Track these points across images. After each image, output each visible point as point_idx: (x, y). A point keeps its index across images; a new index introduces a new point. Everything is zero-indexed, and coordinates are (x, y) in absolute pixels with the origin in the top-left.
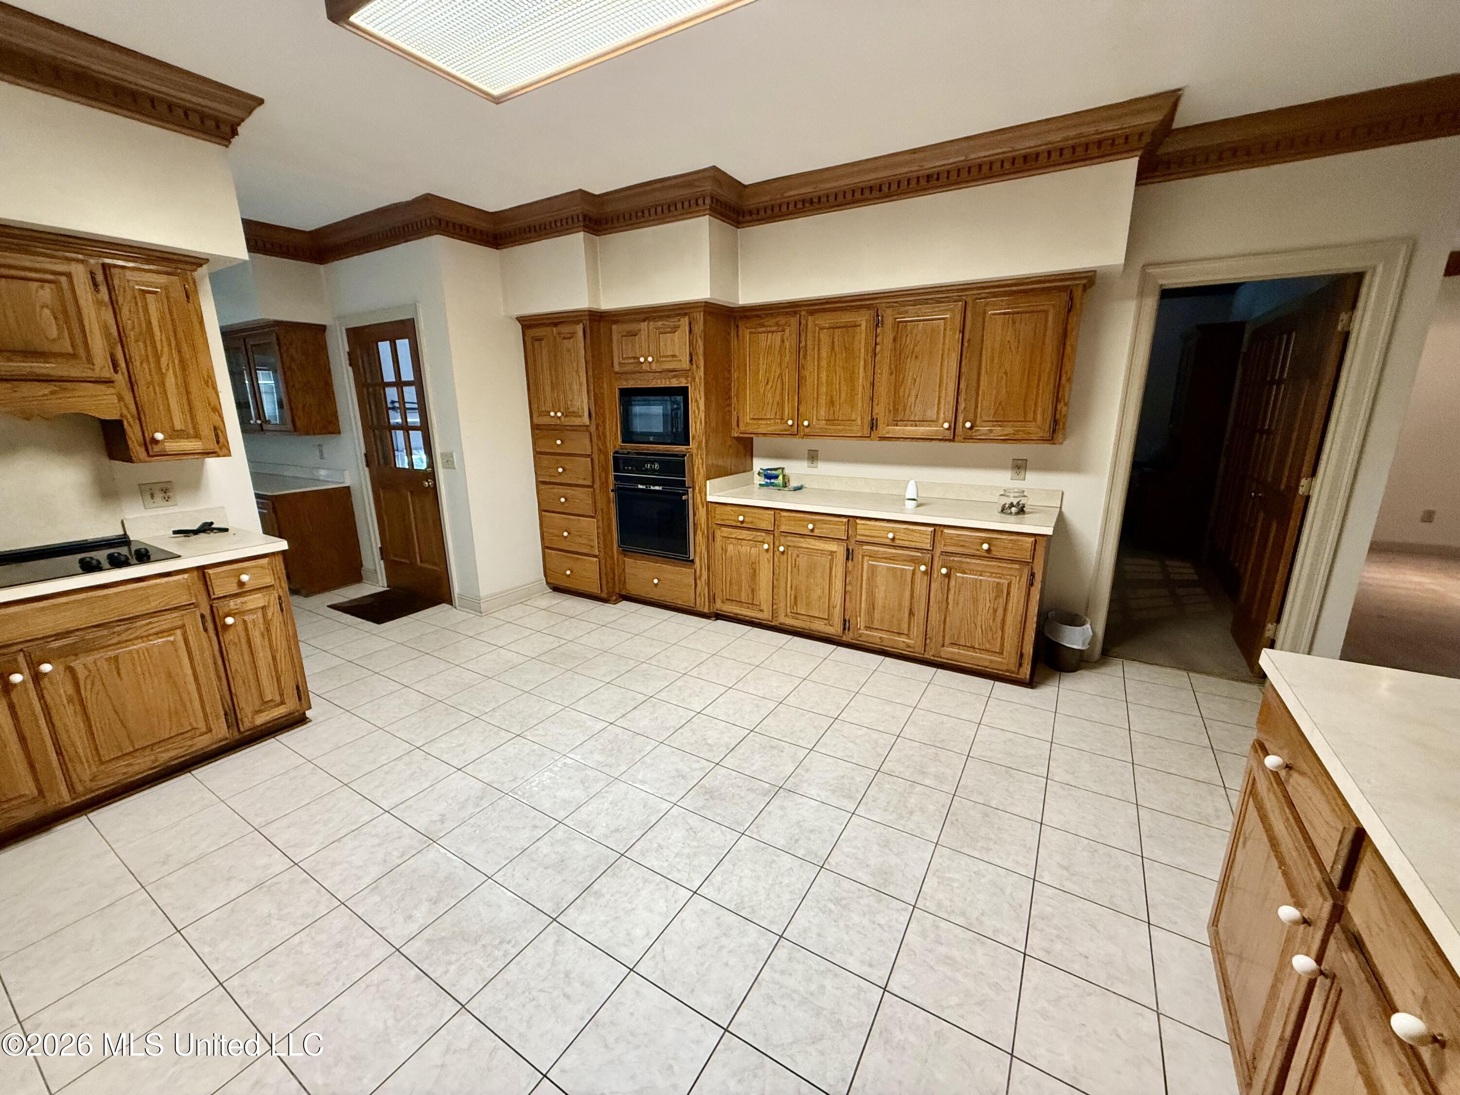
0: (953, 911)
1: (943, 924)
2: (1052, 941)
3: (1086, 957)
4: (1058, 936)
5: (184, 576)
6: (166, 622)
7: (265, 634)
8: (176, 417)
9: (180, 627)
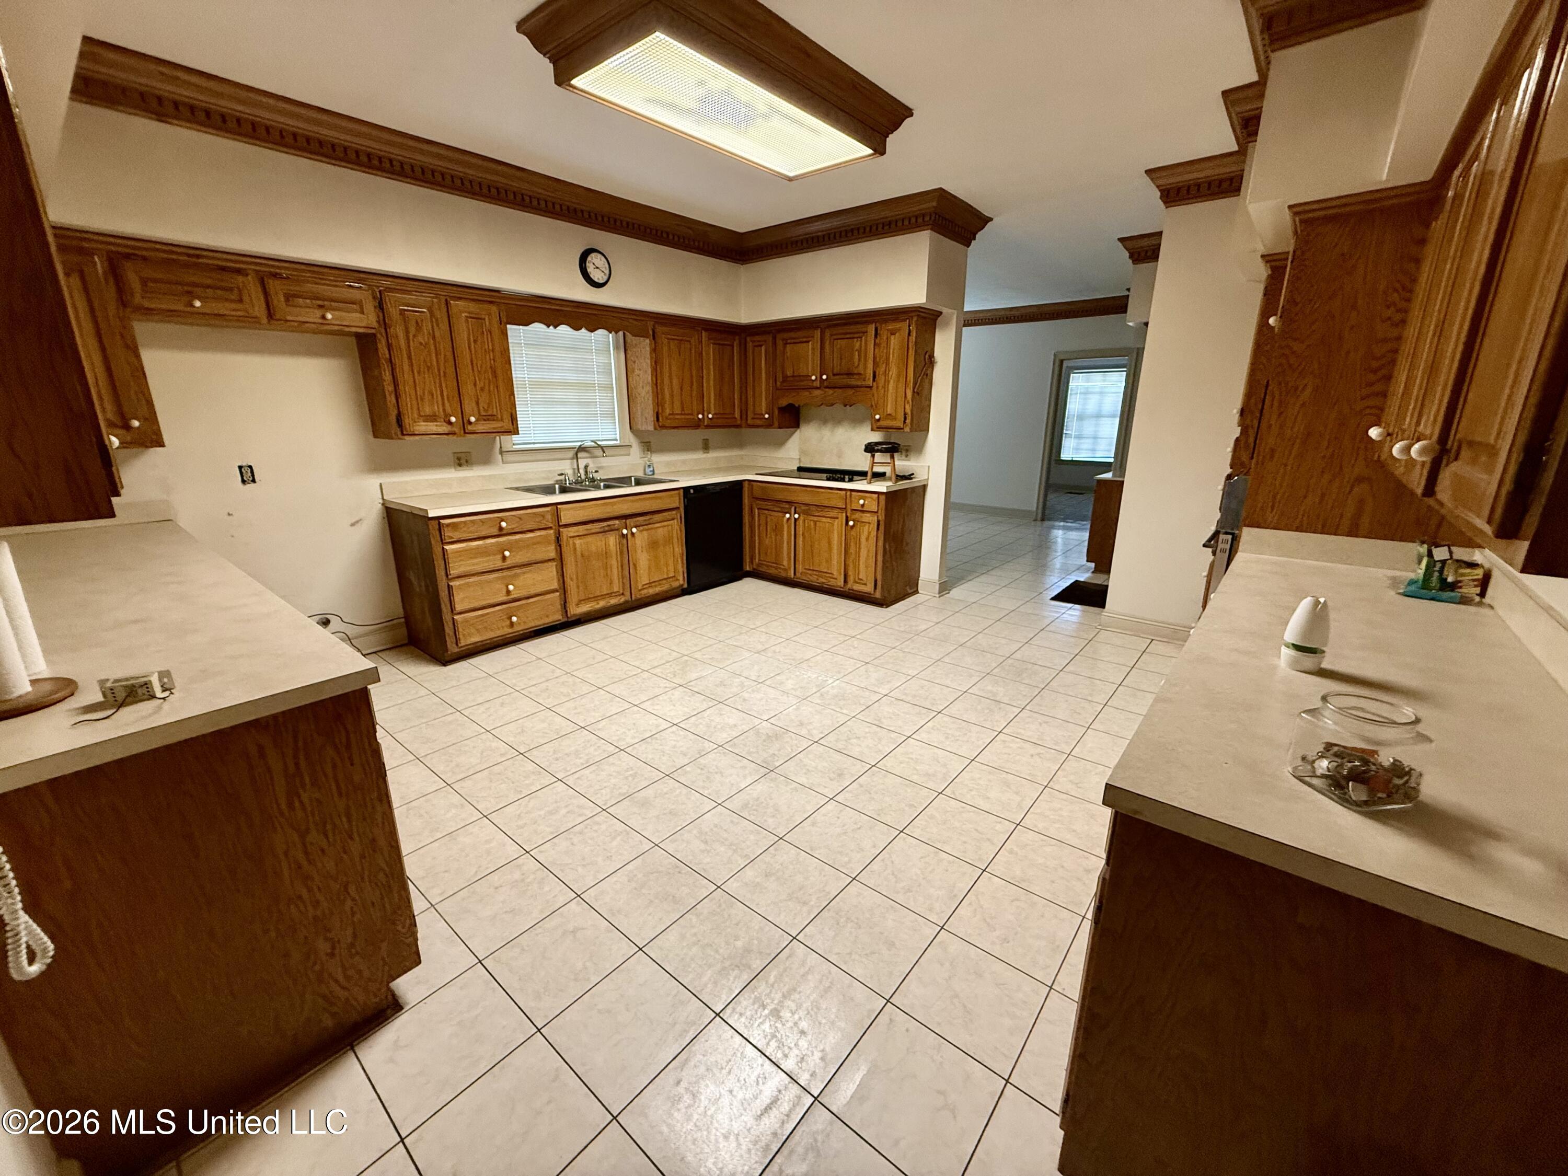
0: (586, 828)
1: (581, 819)
2: (523, 874)
3: (496, 888)
4: (523, 880)
5: (844, 492)
6: (834, 513)
7: (867, 539)
8: (889, 406)
9: (837, 518)
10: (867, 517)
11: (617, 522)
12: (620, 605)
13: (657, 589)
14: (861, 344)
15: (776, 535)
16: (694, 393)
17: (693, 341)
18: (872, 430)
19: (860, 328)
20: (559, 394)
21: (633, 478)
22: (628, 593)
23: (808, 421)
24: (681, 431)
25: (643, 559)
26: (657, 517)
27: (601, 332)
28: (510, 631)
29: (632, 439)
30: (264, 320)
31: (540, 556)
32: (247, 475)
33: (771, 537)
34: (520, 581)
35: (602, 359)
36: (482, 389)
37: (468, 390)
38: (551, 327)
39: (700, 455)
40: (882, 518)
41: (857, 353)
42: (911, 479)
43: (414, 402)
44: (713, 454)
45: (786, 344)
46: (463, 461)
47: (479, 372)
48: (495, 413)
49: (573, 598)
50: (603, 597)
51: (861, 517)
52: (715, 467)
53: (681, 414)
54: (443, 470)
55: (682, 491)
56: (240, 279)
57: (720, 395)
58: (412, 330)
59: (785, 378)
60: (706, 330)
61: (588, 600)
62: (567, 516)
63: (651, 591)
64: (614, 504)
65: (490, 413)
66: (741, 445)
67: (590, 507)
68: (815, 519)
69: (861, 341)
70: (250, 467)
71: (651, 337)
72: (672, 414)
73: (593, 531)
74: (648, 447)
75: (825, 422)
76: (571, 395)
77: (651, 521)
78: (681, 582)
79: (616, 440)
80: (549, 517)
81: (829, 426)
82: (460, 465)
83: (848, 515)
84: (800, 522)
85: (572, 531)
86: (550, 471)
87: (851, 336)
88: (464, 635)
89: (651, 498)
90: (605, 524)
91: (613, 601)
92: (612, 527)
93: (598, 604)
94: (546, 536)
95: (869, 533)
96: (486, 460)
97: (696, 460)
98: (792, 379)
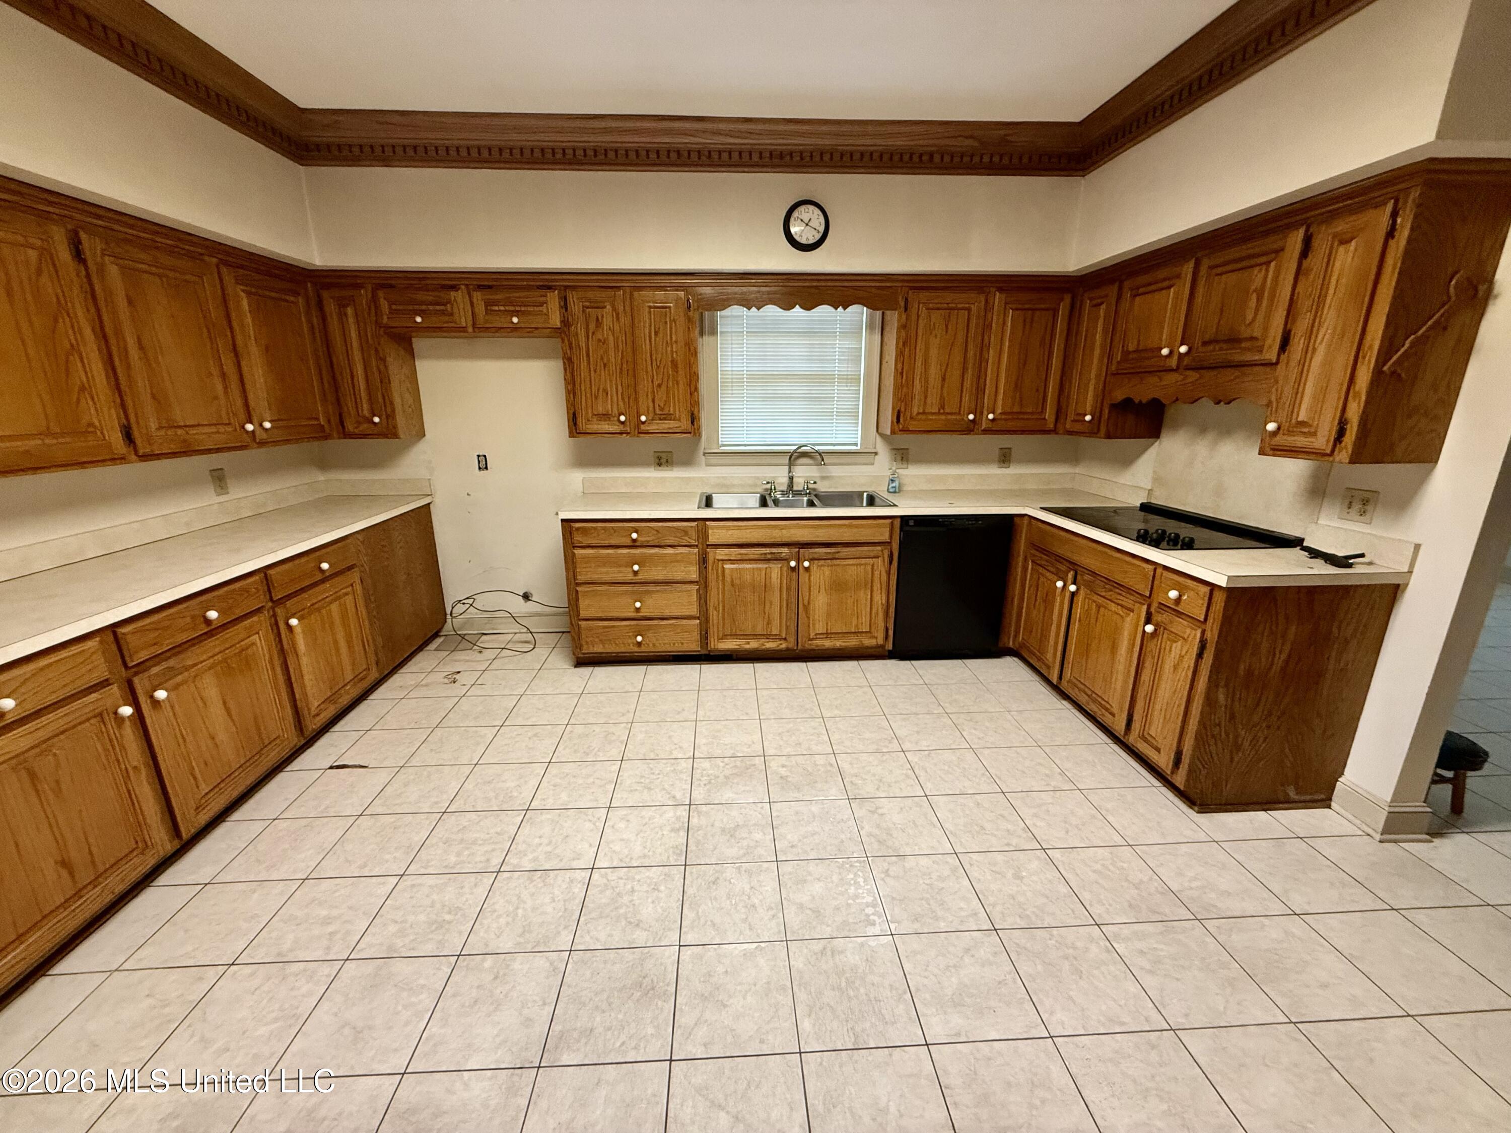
5: (1151, 567)
6: (1128, 602)
7: (1175, 668)
8: (1304, 406)
9: (1132, 611)
10: (1180, 626)
11: (785, 550)
12: (781, 650)
13: (838, 644)
14: (1266, 278)
15: (1046, 608)
16: (967, 384)
17: (974, 308)
18: (1262, 452)
19: (1271, 243)
20: (784, 388)
21: (865, 494)
22: (792, 640)
23: (1176, 426)
24: (939, 436)
25: (820, 602)
26: (845, 551)
27: (854, 309)
28: (636, 649)
29: (881, 447)
30: (470, 329)
31: (679, 576)
32: (483, 464)
33: (1039, 611)
34: (649, 601)
35: (848, 344)
36: (659, 386)
37: (645, 385)
38: (754, 309)
39: (994, 471)
40: (1212, 635)
41: (1254, 296)
42: (1350, 566)
43: (589, 401)
44: (1014, 470)
45: (1136, 296)
46: (663, 461)
47: (658, 367)
48: (672, 412)
49: (713, 632)
50: (755, 636)
51: (1171, 622)
52: (1016, 487)
53: (939, 413)
54: (631, 469)
55: (899, 520)
56: (453, 294)
57: (1017, 386)
58: (592, 326)
59: (1125, 353)
60: (1000, 290)
61: (735, 636)
62: (716, 535)
63: (828, 644)
64: (789, 527)
65: (666, 412)
66: (1074, 458)
67: (747, 528)
68: (1100, 600)
69: (1267, 271)
70: (485, 456)
71: (903, 309)
72: (924, 413)
73: (752, 557)
74: (902, 456)
75: (1203, 430)
76: (799, 389)
77: (837, 556)
78: (880, 641)
79: (856, 445)
80: (693, 534)
81: (1210, 437)
82: (660, 465)
83: (1152, 610)
84: (1079, 599)
85: (721, 553)
86: (758, 478)
87: (1245, 264)
88: (587, 643)
89: (850, 526)
90: (768, 550)
91: (771, 645)
92: (778, 556)
93: (748, 643)
94: (689, 554)
95: (1181, 657)
96: (688, 461)
97: (980, 475)
98: (1135, 356)
